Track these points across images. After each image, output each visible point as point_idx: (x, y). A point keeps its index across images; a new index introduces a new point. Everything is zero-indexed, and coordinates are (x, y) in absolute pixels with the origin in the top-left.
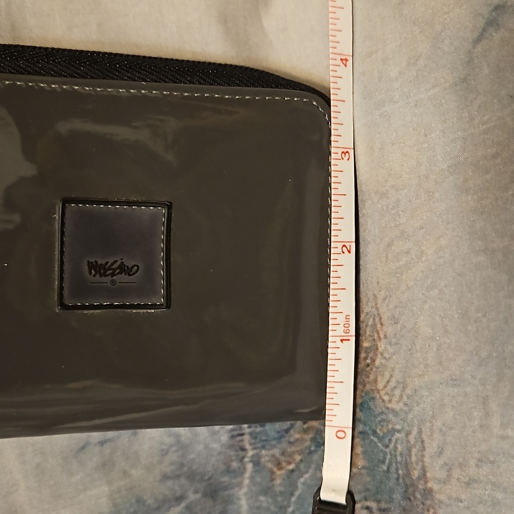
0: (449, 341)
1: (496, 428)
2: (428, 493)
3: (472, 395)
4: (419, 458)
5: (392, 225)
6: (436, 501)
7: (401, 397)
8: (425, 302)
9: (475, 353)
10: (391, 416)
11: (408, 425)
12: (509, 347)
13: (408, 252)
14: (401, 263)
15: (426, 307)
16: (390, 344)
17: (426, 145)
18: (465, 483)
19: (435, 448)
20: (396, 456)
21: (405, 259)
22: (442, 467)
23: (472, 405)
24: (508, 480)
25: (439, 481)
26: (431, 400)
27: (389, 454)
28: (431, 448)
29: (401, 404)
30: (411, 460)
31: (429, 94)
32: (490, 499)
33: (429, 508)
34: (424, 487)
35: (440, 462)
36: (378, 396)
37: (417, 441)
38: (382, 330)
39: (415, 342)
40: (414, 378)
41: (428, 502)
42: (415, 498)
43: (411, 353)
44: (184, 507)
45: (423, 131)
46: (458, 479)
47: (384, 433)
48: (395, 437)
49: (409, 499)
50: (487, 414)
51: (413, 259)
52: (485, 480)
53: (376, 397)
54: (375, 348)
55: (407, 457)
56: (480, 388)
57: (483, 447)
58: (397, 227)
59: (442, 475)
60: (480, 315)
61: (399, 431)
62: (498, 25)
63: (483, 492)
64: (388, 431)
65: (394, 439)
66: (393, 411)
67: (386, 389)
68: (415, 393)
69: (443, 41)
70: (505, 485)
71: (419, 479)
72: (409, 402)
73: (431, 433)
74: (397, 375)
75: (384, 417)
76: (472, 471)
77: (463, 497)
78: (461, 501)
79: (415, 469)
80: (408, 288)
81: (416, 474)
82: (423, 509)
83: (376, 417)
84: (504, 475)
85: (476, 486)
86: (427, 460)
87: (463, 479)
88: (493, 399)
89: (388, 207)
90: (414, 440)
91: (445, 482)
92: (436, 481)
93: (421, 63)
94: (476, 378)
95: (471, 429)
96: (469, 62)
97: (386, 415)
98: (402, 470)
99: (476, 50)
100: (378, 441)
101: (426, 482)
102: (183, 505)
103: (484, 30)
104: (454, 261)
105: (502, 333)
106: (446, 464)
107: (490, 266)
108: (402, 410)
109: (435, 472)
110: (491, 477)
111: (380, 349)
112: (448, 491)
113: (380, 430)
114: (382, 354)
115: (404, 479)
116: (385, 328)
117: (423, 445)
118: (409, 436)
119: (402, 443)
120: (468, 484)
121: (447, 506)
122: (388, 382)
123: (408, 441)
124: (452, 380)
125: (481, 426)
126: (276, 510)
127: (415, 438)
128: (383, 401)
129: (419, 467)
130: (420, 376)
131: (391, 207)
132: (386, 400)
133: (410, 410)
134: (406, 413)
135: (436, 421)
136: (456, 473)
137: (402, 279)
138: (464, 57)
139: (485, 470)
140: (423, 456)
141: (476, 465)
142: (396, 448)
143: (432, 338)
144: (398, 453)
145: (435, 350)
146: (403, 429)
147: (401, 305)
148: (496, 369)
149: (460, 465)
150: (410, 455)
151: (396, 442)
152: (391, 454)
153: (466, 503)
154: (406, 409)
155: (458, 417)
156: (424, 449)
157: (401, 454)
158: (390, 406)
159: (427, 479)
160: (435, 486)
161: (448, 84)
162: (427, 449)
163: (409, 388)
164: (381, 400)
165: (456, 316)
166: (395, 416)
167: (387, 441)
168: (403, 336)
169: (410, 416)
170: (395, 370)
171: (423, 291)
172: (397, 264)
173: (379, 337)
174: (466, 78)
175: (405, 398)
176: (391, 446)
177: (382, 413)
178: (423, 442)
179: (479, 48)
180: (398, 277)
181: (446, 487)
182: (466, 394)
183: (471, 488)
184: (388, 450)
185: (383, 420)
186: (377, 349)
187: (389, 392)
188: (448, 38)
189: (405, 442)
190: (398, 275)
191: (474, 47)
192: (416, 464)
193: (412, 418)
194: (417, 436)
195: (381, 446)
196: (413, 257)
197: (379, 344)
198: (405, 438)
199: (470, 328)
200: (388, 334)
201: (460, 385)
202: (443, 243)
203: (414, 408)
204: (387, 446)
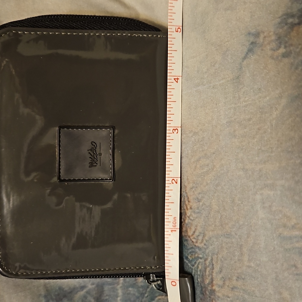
0: (225, 214)
1: (246, 261)
2: (213, 292)
3: (235, 243)
4: (211, 273)
5: (201, 150)
6: (216, 296)
7: (202, 240)
8: (215, 192)
9: (237, 221)
10: (197, 250)
11: (206, 256)
12: (254, 220)
13: (208, 165)
14: (204, 170)
15: (216, 195)
16: (194, 212)
17: (216, 109)
18: (231, 288)
19: (219, 269)
20: (197, 271)
21: (206, 168)
22: (221, 279)
23: (235, 249)
24: (250, 289)
25: (219, 286)
26: (218, 244)
27: (194, 270)
28: (217, 269)
29: (203, 244)
30: (205, 274)
31: (220, 82)
32: (242, 298)
33: (212, 300)
34: (211, 289)
35: (220, 276)
36: (189, 239)
37: (210, 264)
38: (189, 204)
39: (210, 213)
40: (210, 231)
41: (212, 297)
42: (206, 294)
43: (208, 218)
44: (85, 292)
45: (215, 102)
46: (228, 286)
47: (192, 258)
48: (198, 261)
49: (203, 294)
50: (242, 254)
51: (210, 169)
52: (240, 287)
53: (188, 239)
54: (185, 214)
55: (204, 272)
56: (239, 240)
57: (239, 271)
58: (203, 151)
59: (221, 283)
60: (240, 202)
61: (201, 258)
62: (253, 52)
63: (239, 294)
64: (195, 258)
65: (197, 262)
66: (198, 247)
67: (194, 236)
68: (210, 239)
69: (228, 56)
70: (249, 291)
71: (209, 284)
72: (207, 244)
73: (217, 260)
74: (199, 229)
75: (193, 250)
76: (234, 282)
77: (230, 295)
78: (229, 298)
79: (207, 279)
80: (207, 184)
81: (207, 281)
82: (210, 300)
83: (188, 250)
84: (249, 286)
85: (236, 290)
86: (214, 274)
87: (230, 286)
88: (245, 246)
89: (199, 140)
90: (209, 264)
91: (222, 287)
92: (218, 286)
93: (217, 66)
94: (237, 235)
95: (234, 261)
96: (240, 69)
97: (194, 249)
98: (200, 279)
99: (243, 63)
100: (189, 262)
101: (212, 286)
102: (85, 290)
103: (247, 53)
104: (228, 173)
105: (250, 213)
106: (223, 278)
107: (245, 177)
108: (203, 247)
109: (218, 281)
110: (242, 286)
111: (188, 215)
112: (223, 291)
113: (190, 257)
114: (189, 217)
115: (200, 284)
116: (191, 204)
117: (213, 267)
118: (206, 262)
119: (202, 265)
120: (232, 289)
121: (222, 299)
122: (194, 232)
123: (205, 264)
124: (226, 234)
125: (239, 260)
126: (139, 295)
127: (209, 263)
128: (193, 242)
129: (210, 278)
130: (212, 231)
131: (200, 140)
132: (194, 241)
133: (207, 248)
134: (205, 249)
135: (219, 255)
136: (227, 283)
137: (204, 179)
138: (238, 65)
139: (240, 283)
140: (213, 272)
141: (236, 279)
142: (198, 267)
143: (218, 212)
144: (199, 270)
145: (219, 218)
146: (203, 257)
147: (203, 193)
148: (247, 231)
149: (229, 278)
150: (205, 271)
151: (199, 264)
152: (195, 270)
153: (231, 298)
154: (205, 247)
155: (229, 254)
156: (213, 269)
157: (200, 271)
158: (196, 244)
159: (213, 284)
160: (217, 288)
161: (230, 79)
162: (215, 269)
163: (207, 236)
164: (191, 241)
165: (229, 202)
166: (199, 250)
167: (193, 263)
168: (203, 209)
169: (207, 251)
170: (198, 226)
171: (214, 187)
172: (202, 171)
173: (187, 208)
174: (239, 76)
175: (205, 241)
176: (196, 266)
177: (192, 248)
178: (213, 265)
179: (245, 62)
180: (202, 178)
181: (222, 289)
182: (232, 243)
183: (233, 291)
184: (193, 268)
185: (193, 252)
186: (186, 214)
187: (196, 238)
188: (230, 55)
189: (203, 264)
190: (202, 177)
191: (243, 62)
192: (208, 276)
193: (208, 252)
194: (211, 262)
195: (190, 265)
196: (210, 168)
197: (187, 212)
198: (204, 262)
199: (235, 208)
200: (193, 207)
201: (230, 237)
202: (223, 162)
203: (209, 247)
204: (193, 266)
